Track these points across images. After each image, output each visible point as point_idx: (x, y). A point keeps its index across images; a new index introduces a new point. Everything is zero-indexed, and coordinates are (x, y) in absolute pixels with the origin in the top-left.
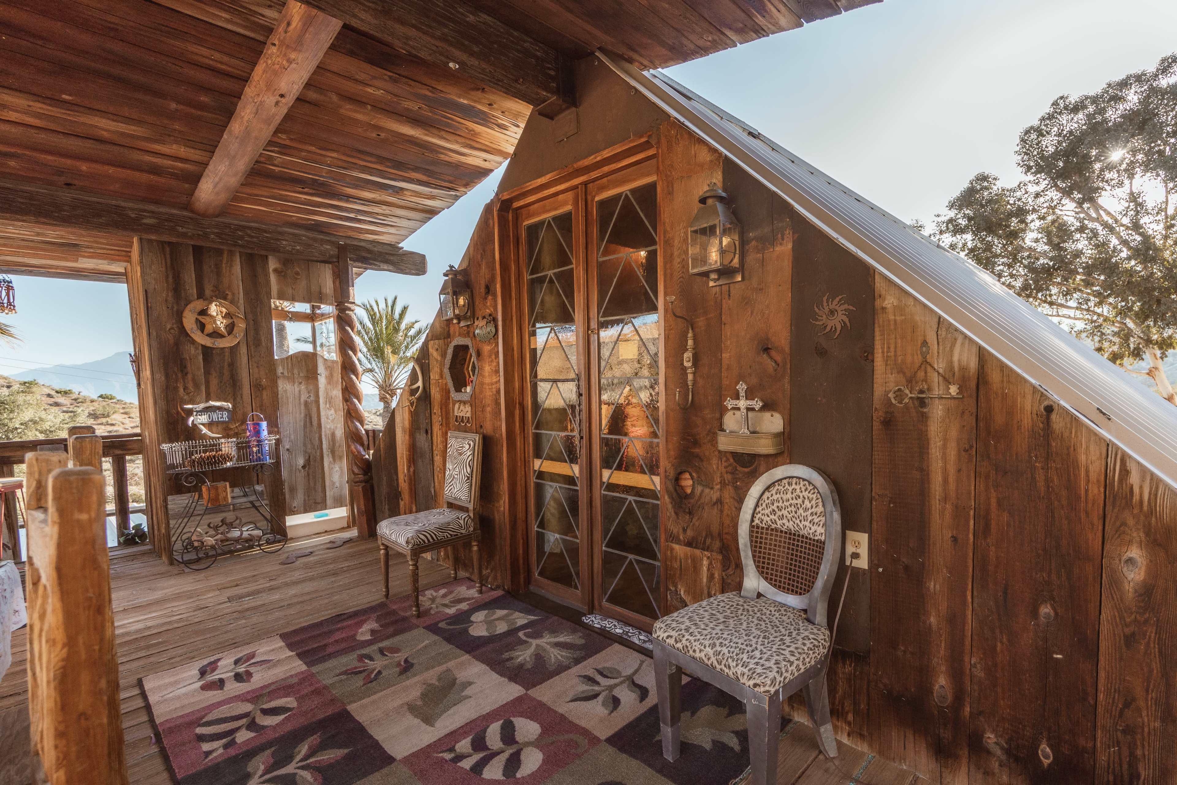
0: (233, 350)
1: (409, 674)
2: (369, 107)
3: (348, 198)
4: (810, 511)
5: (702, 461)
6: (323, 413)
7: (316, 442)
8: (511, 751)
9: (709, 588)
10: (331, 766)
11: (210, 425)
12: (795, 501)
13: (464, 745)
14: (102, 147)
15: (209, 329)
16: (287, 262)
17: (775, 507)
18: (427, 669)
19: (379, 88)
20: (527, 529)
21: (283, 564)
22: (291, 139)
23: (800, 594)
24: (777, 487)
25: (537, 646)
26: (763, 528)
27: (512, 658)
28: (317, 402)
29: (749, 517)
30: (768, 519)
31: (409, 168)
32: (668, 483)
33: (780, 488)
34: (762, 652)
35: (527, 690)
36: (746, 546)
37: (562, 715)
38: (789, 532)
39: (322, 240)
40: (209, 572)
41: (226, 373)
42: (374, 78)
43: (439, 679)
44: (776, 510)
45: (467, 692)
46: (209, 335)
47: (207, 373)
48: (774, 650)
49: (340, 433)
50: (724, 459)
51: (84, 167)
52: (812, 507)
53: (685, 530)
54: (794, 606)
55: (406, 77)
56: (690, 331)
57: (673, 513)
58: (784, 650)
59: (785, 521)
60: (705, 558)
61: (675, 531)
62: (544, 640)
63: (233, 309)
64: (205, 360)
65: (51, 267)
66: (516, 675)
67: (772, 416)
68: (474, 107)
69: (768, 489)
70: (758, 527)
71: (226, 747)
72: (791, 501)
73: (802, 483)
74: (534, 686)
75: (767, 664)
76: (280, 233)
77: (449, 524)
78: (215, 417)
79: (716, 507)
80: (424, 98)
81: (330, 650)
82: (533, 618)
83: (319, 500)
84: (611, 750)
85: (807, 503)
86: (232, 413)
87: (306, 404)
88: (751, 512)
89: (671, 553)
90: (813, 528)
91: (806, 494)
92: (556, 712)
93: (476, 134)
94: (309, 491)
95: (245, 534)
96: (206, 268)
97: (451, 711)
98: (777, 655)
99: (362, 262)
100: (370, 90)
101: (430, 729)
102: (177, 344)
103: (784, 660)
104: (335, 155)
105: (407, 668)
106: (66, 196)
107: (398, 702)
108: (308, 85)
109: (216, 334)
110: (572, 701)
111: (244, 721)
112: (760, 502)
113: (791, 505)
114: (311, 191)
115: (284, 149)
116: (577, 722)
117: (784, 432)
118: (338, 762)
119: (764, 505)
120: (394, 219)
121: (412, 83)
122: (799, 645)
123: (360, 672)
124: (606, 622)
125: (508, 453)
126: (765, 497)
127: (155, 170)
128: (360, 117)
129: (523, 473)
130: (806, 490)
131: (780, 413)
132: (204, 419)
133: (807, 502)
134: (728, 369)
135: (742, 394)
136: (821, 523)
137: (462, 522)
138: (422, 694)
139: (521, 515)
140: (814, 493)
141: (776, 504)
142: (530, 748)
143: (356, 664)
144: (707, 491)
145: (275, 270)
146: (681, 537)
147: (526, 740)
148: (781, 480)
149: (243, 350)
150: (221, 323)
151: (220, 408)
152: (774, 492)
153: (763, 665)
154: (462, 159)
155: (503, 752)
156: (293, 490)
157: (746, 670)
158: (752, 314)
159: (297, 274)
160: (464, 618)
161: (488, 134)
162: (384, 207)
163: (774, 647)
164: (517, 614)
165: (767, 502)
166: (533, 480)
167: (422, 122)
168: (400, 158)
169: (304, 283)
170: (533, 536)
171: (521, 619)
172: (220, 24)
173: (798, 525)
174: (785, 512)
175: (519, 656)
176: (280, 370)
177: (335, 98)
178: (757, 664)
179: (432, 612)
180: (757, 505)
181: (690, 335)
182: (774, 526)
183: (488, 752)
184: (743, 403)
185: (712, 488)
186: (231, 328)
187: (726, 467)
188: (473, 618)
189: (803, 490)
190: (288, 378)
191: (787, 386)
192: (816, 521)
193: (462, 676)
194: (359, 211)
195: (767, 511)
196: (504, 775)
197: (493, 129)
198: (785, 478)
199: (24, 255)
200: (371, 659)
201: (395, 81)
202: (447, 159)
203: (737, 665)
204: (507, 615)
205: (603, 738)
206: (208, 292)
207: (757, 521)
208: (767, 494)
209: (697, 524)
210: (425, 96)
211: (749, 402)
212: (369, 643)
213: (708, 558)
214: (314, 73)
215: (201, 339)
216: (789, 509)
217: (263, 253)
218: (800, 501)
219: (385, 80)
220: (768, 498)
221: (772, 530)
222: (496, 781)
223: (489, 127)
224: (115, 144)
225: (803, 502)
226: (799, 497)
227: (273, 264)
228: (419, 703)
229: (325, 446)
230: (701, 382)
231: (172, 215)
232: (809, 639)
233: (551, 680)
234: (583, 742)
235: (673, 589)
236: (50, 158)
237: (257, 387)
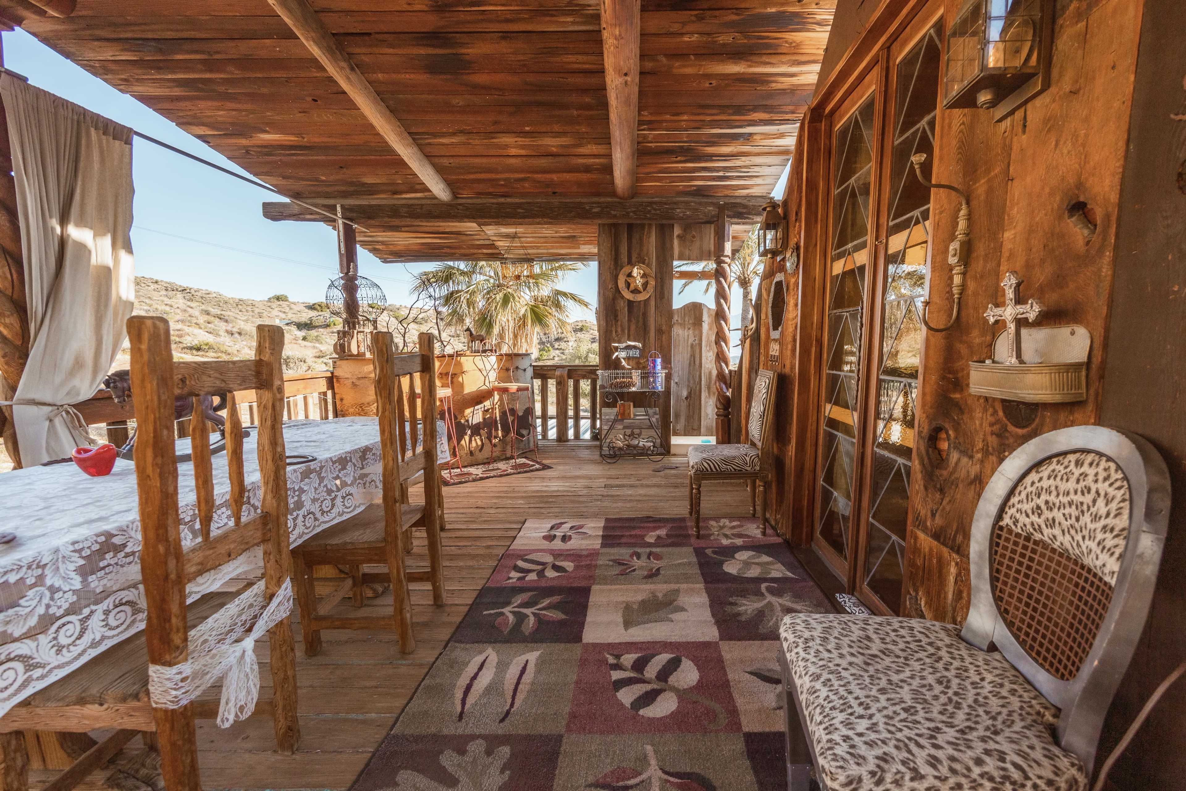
0: (647, 302)
1: (650, 580)
2: (692, 57)
3: (710, 157)
4: (1103, 522)
5: (961, 411)
6: (704, 354)
7: (697, 380)
8: (655, 687)
9: (954, 610)
10: (548, 623)
11: (628, 359)
12: (1078, 498)
13: (628, 659)
14: (557, 159)
15: (632, 287)
16: (687, 228)
17: (1041, 502)
18: (666, 582)
19: (692, 33)
20: (814, 479)
21: (654, 471)
22: (651, 114)
23: (1062, 677)
24: (1054, 466)
25: (770, 603)
26: (1018, 535)
27: (736, 604)
28: (700, 345)
29: (993, 510)
30: (1027, 521)
31: (749, 110)
32: (921, 442)
33: (1060, 468)
34: (872, 727)
35: (721, 639)
36: (980, 555)
37: (728, 681)
38: (1064, 554)
39: (706, 203)
40: (614, 466)
41: (641, 320)
42: (684, 24)
43: (665, 595)
44: (1043, 507)
45: (674, 616)
46: (632, 292)
47: (629, 320)
48: (899, 735)
49: (715, 373)
50: (991, 410)
51: (555, 177)
52: (1108, 515)
53: (933, 515)
54: (1044, 691)
55: (710, 9)
56: (964, 206)
57: (922, 487)
58: (921, 747)
59: (1057, 531)
60: (953, 564)
61: (923, 513)
62: (780, 601)
63: (648, 271)
64: (630, 311)
65: (570, 254)
66: (725, 621)
67: (1073, 333)
68: (784, 12)
69: (1037, 466)
70: (1010, 531)
71: (519, 579)
72: (1072, 496)
73: (1103, 464)
74: (731, 639)
75: (863, 750)
76: (675, 203)
77: (734, 458)
78: (631, 353)
79: (973, 487)
80: (732, 25)
81: (624, 540)
82: (790, 574)
83: (695, 427)
84: (740, 745)
85: (1101, 507)
86: (642, 351)
87: (692, 345)
88: (999, 502)
89: (915, 543)
90: (1101, 556)
91: (1103, 487)
92: (725, 674)
93: (798, 45)
94: (689, 418)
95: (641, 444)
96: (634, 241)
97: (649, 625)
98: (897, 747)
99: (738, 217)
100: (686, 39)
101: (623, 631)
102: (614, 299)
103: (904, 763)
104: (685, 117)
105: (653, 575)
106: (555, 201)
107: (621, 599)
108: (642, 57)
109: (636, 291)
110: (751, 673)
111: (539, 567)
112: (1019, 488)
113: (1070, 504)
114: (683, 159)
115: (651, 125)
116: (736, 696)
117: (1089, 363)
118: (553, 622)
119: (1023, 495)
120: (757, 169)
121: (717, 13)
122: (967, 756)
123: (623, 564)
124: (857, 609)
125: (799, 394)
126: (1028, 480)
127: (587, 169)
128: (689, 71)
129: (815, 418)
130: (1105, 479)
131: (1086, 327)
132: (623, 354)
133: (1101, 502)
134: (1009, 259)
135: (1010, 294)
136: (1118, 551)
137: (748, 459)
138: (642, 601)
139: (808, 464)
140: (1119, 488)
141: (1044, 497)
142: (673, 694)
143: (627, 557)
144: (965, 460)
145: (678, 236)
146: (928, 524)
147: (676, 684)
148: (1065, 454)
149: (653, 303)
150: (639, 282)
151: (635, 347)
152: (1045, 474)
153: (853, 747)
154: (794, 80)
155: (649, 683)
156: (677, 416)
157: (825, 738)
158: (1057, 145)
159: (694, 237)
160: (730, 552)
161: (811, 39)
162: (743, 158)
163: (906, 732)
164: (779, 566)
165: (1029, 489)
166: (823, 427)
167: (742, 53)
168: (737, 101)
169: (698, 244)
170: (819, 489)
171: (778, 571)
172: (571, 28)
173: (1078, 545)
174: (1058, 515)
175: (744, 605)
176: (676, 318)
177: (664, 60)
178: (846, 738)
179: (712, 538)
180: (1011, 493)
181: (963, 212)
182: (1037, 536)
183: (640, 676)
184: (1009, 312)
185: (971, 457)
186: (645, 285)
187: (991, 425)
188: (737, 556)
189: (1101, 477)
190: (681, 324)
191: (1106, 271)
192: (1109, 543)
193: (683, 600)
194: (725, 169)
195: (1027, 507)
196: (632, 704)
197: (814, 31)
198: (1074, 452)
199: (557, 248)
200: (638, 558)
201: (700, 19)
202: (779, 86)
203: (821, 723)
204: (768, 563)
205: (746, 729)
206: (634, 259)
207: (1007, 520)
208: (1033, 476)
209: (948, 508)
210: (733, 22)
211: (1020, 308)
212: (650, 545)
213: (957, 564)
214: (642, 42)
215: (628, 295)
216: (1067, 511)
217: (671, 222)
218: (1088, 499)
219: (693, 22)
220: (1033, 483)
221: (1036, 543)
222: (622, 704)
223: (808, 30)
224: (559, 155)
225: (1094, 501)
226: (1089, 491)
227: (677, 231)
228: (635, 607)
229: (703, 383)
230: (971, 285)
231: (609, 202)
232: (1003, 760)
233: (751, 642)
234: (723, 719)
235: (913, 594)
236: (539, 176)
237: (660, 331)
